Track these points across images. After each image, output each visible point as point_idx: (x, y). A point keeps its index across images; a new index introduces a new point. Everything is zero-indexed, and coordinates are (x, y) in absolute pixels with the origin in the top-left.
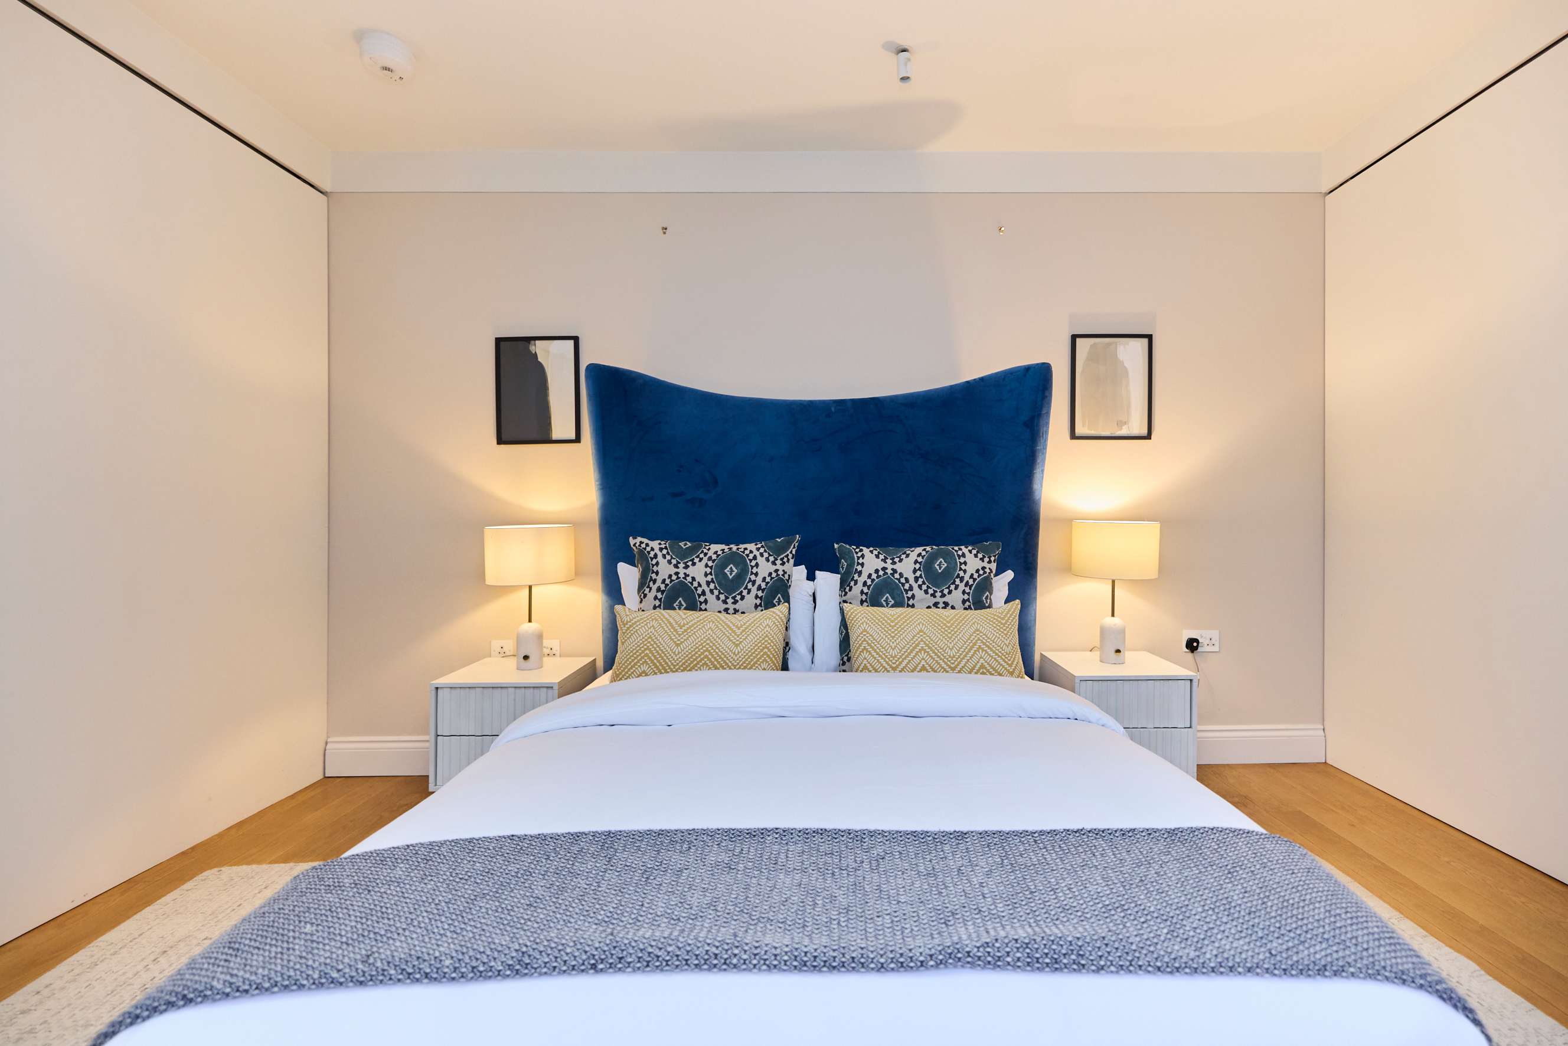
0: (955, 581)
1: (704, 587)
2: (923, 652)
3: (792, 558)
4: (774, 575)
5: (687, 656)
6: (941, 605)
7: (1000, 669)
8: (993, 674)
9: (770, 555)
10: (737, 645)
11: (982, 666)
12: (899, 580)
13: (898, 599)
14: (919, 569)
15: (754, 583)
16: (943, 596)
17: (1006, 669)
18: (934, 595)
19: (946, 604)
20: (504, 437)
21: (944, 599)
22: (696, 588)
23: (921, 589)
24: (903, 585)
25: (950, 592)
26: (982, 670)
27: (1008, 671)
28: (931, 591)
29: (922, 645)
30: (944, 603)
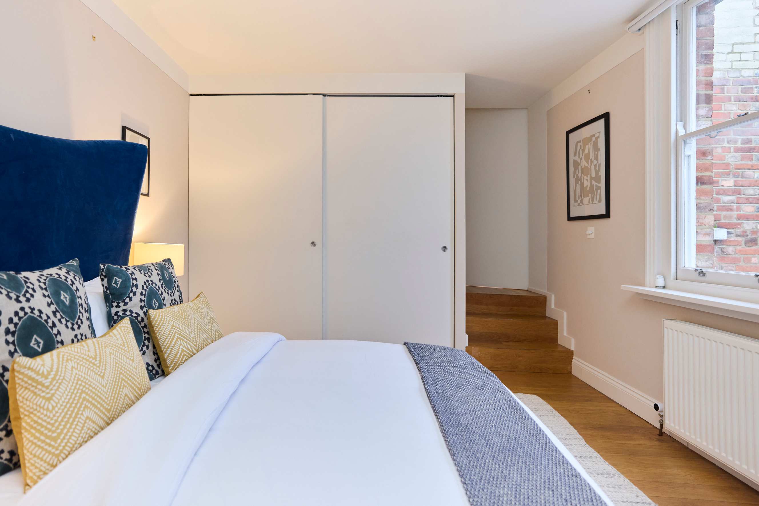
2: (179, 340)
5: (65, 407)
22: (46, 321)
29: (177, 335)
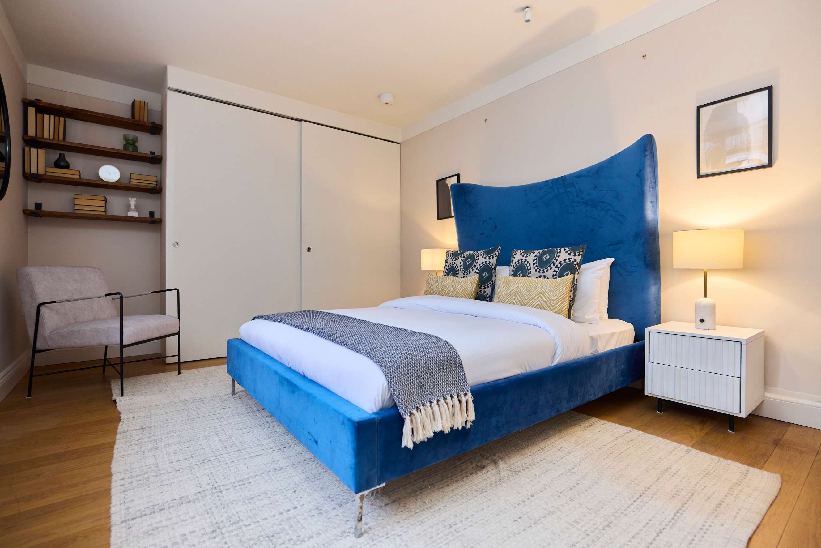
0: (550, 265)
1: (459, 268)
3: (496, 256)
4: (484, 263)
6: (542, 277)
7: (546, 307)
8: (542, 309)
9: (484, 255)
10: (454, 289)
11: (538, 305)
12: (526, 264)
13: (524, 274)
14: (536, 259)
15: (475, 266)
16: (544, 272)
17: (549, 307)
18: (539, 272)
19: (545, 277)
20: (440, 217)
21: (544, 274)
23: (534, 269)
24: (528, 267)
25: (547, 271)
26: (538, 306)
27: (550, 308)
28: (538, 270)
30: (544, 276)
